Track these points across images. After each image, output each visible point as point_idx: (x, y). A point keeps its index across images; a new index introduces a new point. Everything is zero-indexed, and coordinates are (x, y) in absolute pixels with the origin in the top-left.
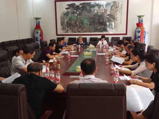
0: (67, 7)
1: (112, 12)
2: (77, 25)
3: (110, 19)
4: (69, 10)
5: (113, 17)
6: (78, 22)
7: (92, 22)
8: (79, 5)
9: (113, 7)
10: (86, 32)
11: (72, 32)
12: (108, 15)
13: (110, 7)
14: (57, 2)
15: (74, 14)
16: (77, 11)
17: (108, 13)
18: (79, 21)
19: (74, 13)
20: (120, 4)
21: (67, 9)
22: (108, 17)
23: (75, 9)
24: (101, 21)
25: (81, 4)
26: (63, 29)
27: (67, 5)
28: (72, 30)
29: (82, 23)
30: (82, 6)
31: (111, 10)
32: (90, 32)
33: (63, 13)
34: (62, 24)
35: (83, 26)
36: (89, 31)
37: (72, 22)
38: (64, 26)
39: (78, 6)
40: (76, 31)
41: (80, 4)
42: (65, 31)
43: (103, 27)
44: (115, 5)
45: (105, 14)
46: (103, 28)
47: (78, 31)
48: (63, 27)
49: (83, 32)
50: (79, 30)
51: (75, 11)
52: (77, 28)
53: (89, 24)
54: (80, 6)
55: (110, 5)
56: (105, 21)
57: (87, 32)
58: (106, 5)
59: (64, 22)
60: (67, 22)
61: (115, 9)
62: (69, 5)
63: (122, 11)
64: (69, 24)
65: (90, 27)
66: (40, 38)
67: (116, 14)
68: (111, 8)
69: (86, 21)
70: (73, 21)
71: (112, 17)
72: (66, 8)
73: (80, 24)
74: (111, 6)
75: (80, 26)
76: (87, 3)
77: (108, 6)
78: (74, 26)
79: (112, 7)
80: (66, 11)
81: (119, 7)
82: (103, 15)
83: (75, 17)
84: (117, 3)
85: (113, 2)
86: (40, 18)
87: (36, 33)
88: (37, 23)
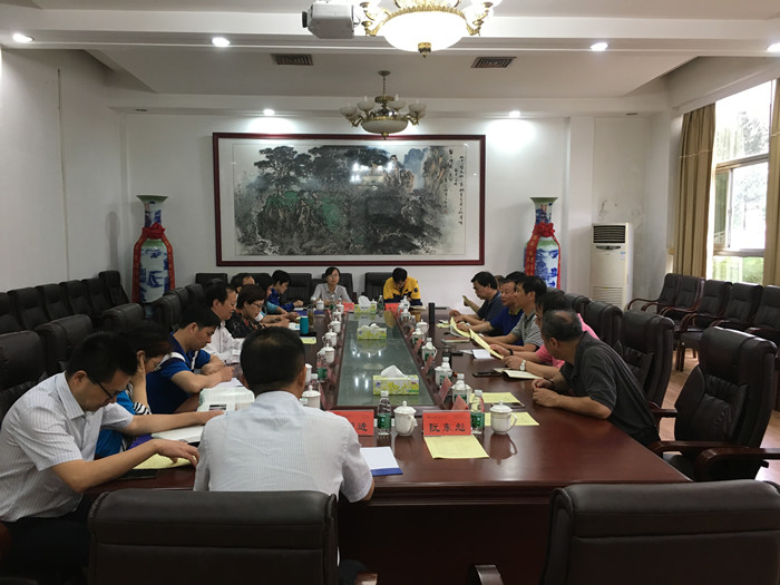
0: (263, 158)
1: (430, 181)
2: (299, 227)
3: (423, 207)
4: (269, 170)
5: (432, 201)
6: (302, 216)
7: (357, 216)
8: (307, 153)
9: (434, 166)
10: (333, 253)
11: (281, 252)
12: (416, 192)
13: (422, 166)
14: (221, 141)
15: (288, 186)
16: (299, 173)
17: (417, 183)
18: (305, 211)
19: (286, 181)
20: (456, 157)
21: (260, 164)
22: (417, 198)
23: (291, 169)
24: (391, 212)
25: (314, 151)
26: (246, 240)
27: (261, 152)
28: (282, 244)
29: (321, 220)
30: (318, 155)
31: (424, 175)
32: (351, 254)
33: (245, 180)
34: (241, 221)
35: (323, 231)
36: (347, 248)
37: (281, 215)
38: (249, 228)
39: (303, 157)
40: (296, 248)
41: (310, 151)
42: (251, 248)
43: (398, 234)
44: (441, 160)
45: (403, 189)
46: (396, 238)
47: (304, 250)
48: (246, 233)
49: (323, 253)
50: (304, 246)
51: (292, 173)
52: (300, 237)
53: (344, 222)
54: (313, 158)
55: (421, 159)
56: (407, 214)
57: (340, 253)
58: (407, 157)
59: (247, 215)
60: (260, 215)
61: (440, 174)
62: (268, 151)
63: (463, 179)
64: (270, 221)
65: (349, 234)
66: (165, 274)
67: (441, 189)
68: (425, 168)
69: (334, 214)
70: (286, 209)
72: (256, 164)
73: (313, 224)
74: (425, 159)
75: (311, 229)
76: (338, 148)
77: (414, 162)
78: (289, 231)
79: (427, 165)
80: (257, 172)
81: (454, 166)
82: (398, 193)
83: (294, 197)
84: (447, 150)
85: (433, 148)
86: (162, 199)
87: (150, 253)
88: (153, 216)
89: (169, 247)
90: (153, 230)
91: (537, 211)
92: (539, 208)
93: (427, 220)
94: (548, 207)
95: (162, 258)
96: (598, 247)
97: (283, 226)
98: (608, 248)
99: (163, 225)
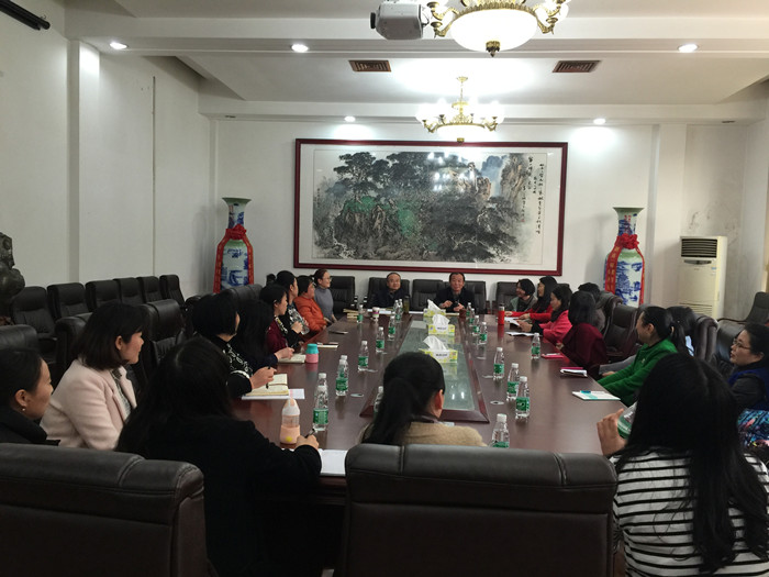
0: (343, 163)
1: (508, 189)
2: (374, 232)
3: (500, 215)
4: (348, 175)
5: (509, 209)
6: (378, 221)
7: (433, 222)
8: (385, 159)
9: (512, 174)
10: (406, 259)
11: (356, 256)
12: (493, 200)
14: (303, 146)
15: (365, 191)
16: (376, 179)
17: (493, 191)
18: (381, 217)
19: (364, 186)
20: (535, 165)
21: (340, 170)
22: (493, 206)
23: (368, 174)
24: (467, 220)
25: (392, 157)
26: (322, 243)
27: (341, 157)
28: (357, 248)
29: (396, 225)
30: (396, 161)
31: (502, 183)
32: (425, 260)
33: (324, 184)
34: (319, 224)
35: (397, 236)
36: (421, 254)
37: (357, 219)
38: (326, 232)
39: (381, 163)
40: (370, 252)
41: (388, 157)
42: (327, 251)
43: (472, 241)
44: (520, 167)
45: (479, 197)
46: (471, 246)
47: (379, 255)
48: (322, 236)
49: (397, 258)
50: (379, 251)
51: (370, 179)
52: (375, 242)
53: (419, 228)
54: (390, 164)
55: (499, 166)
56: (483, 221)
57: (413, 259)
58: (485, 165)
59: (325, 219)
60: (336, 219)
61: (518, 181)
62: (348, 156)
63: (543, 187)
64: (346, 224)
65: (423, 240)
66: (244, 273)
67: (520, 196)
68: (503, 176)
69: (408, 219)
70: (362, 213)
71: (507, 209)
72: (335, 169)
73: (388, 229)
74: (503, 167)
75: (386, 235)
76: (416, 154)
77: (492, 170)
78: (364, 236)
79: (506, 172)
80: (336, 177)
81: (533, 174)
82: (474, 200)
83: (370, 202)
84: (527, 158)
85: (512, 155)
86: (245, 201)
87: (231, 254)
88: (236, 218)
89: (250, 247)
90: (236, 232)
91: (620, 222)
92: (623, 218)
93: (504, 229)
94: (632, 218)
95: (243, 258)
96: (686, 261)
97: (359, 230)
98: (698, 263)
99: (245, 226)
